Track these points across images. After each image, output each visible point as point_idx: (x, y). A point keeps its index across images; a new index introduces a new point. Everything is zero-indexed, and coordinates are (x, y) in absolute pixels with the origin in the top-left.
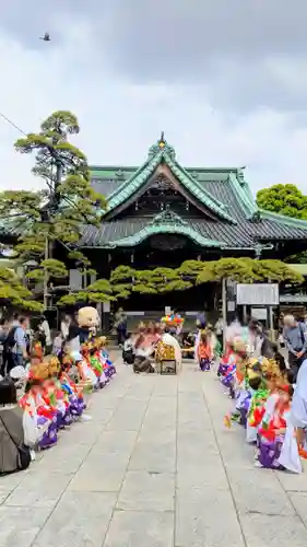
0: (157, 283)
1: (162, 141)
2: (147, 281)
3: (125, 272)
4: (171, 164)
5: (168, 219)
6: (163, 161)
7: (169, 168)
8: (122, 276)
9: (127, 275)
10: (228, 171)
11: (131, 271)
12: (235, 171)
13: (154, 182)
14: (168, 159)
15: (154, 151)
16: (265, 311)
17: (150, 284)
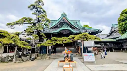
0: (63, 41)
1: (64, 13)
2: (60, 41)
3: (55, 38)
4: (66, 17)
5: (66, 26)
6: (64, 17)
7: (65, 18)
8: (54, 39)
9: (55, 39)
10: (77, 21)
11: (56, 38)
12: (78, 21)
13: (62, 21)
14: (65, 16)
15: (62, 15)
16: (91, 48)
17: (61, 41)
